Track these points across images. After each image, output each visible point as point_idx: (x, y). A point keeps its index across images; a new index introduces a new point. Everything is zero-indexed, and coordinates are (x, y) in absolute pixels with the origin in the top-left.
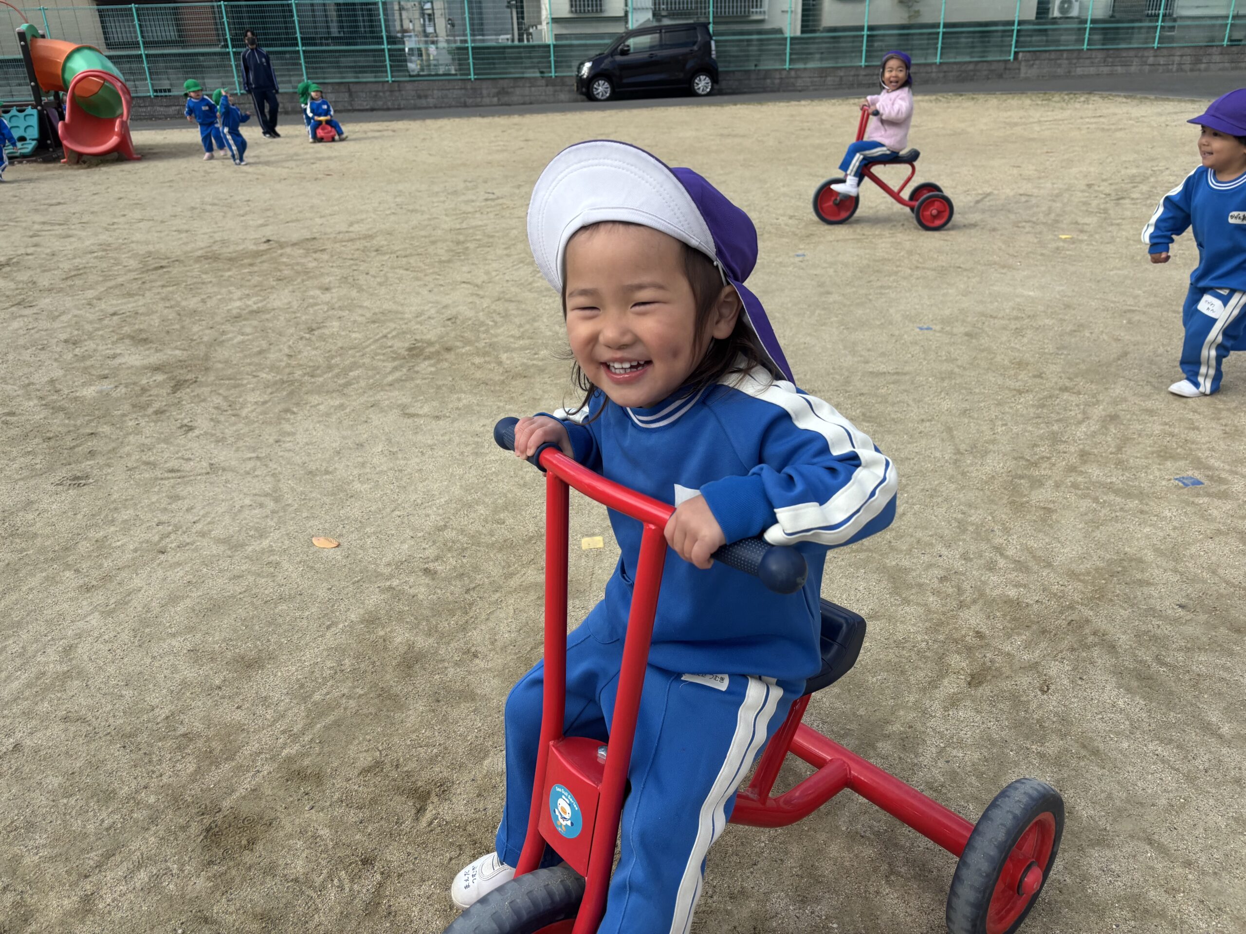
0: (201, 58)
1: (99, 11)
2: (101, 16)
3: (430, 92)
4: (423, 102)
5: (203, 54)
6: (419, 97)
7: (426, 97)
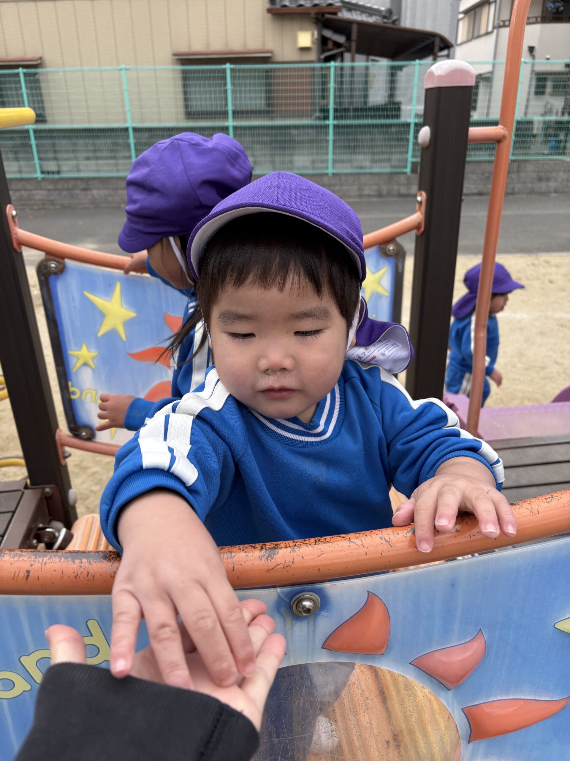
0: (294, 132)
1: (184, 72)
2: (185, 79)
3: (554, 174)
4: (543, 186)
5: (296, 127)
6: (540, 179)
7: (548, 179)
